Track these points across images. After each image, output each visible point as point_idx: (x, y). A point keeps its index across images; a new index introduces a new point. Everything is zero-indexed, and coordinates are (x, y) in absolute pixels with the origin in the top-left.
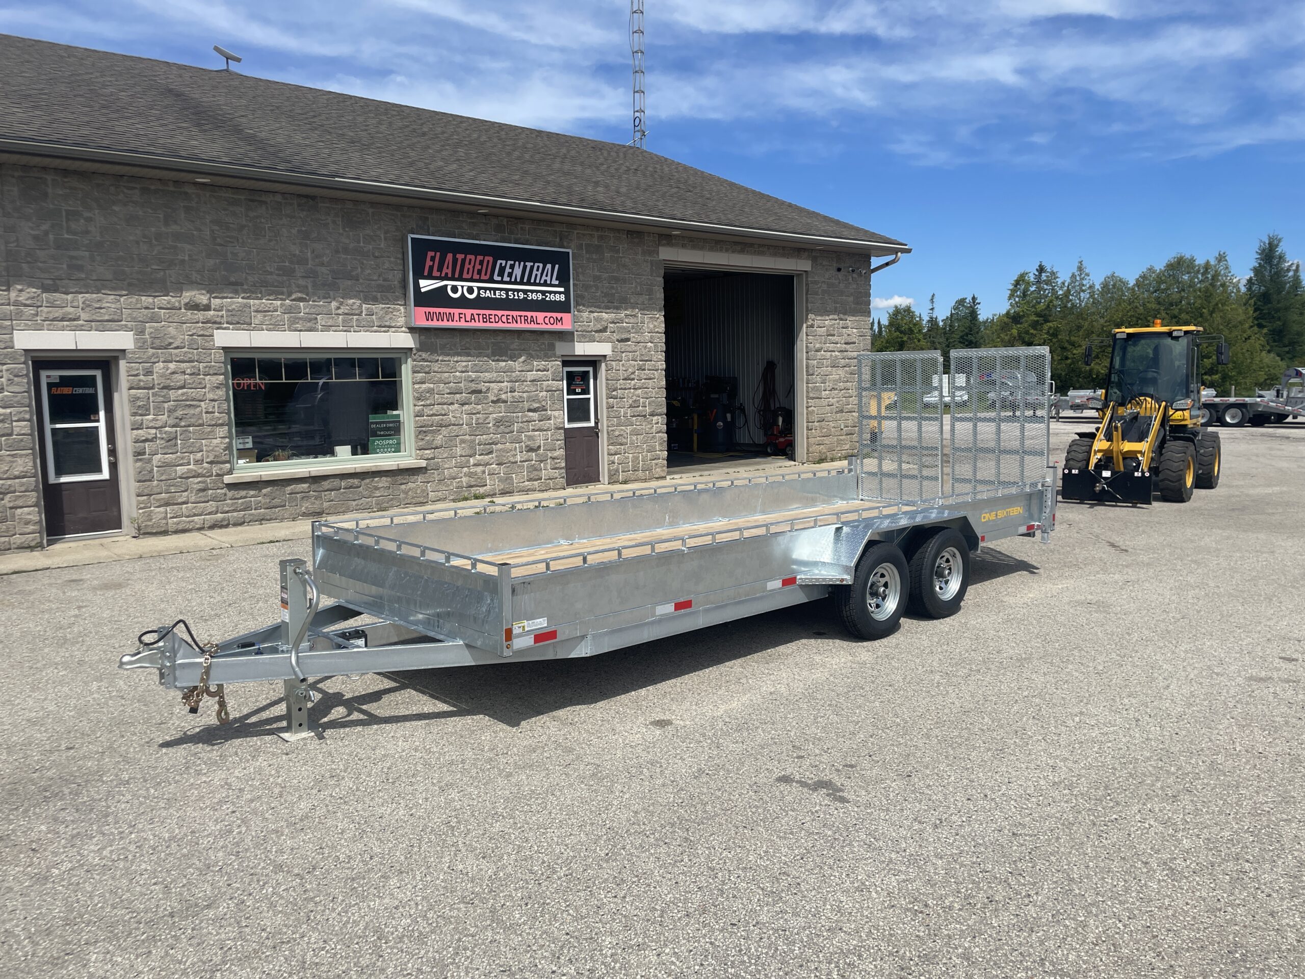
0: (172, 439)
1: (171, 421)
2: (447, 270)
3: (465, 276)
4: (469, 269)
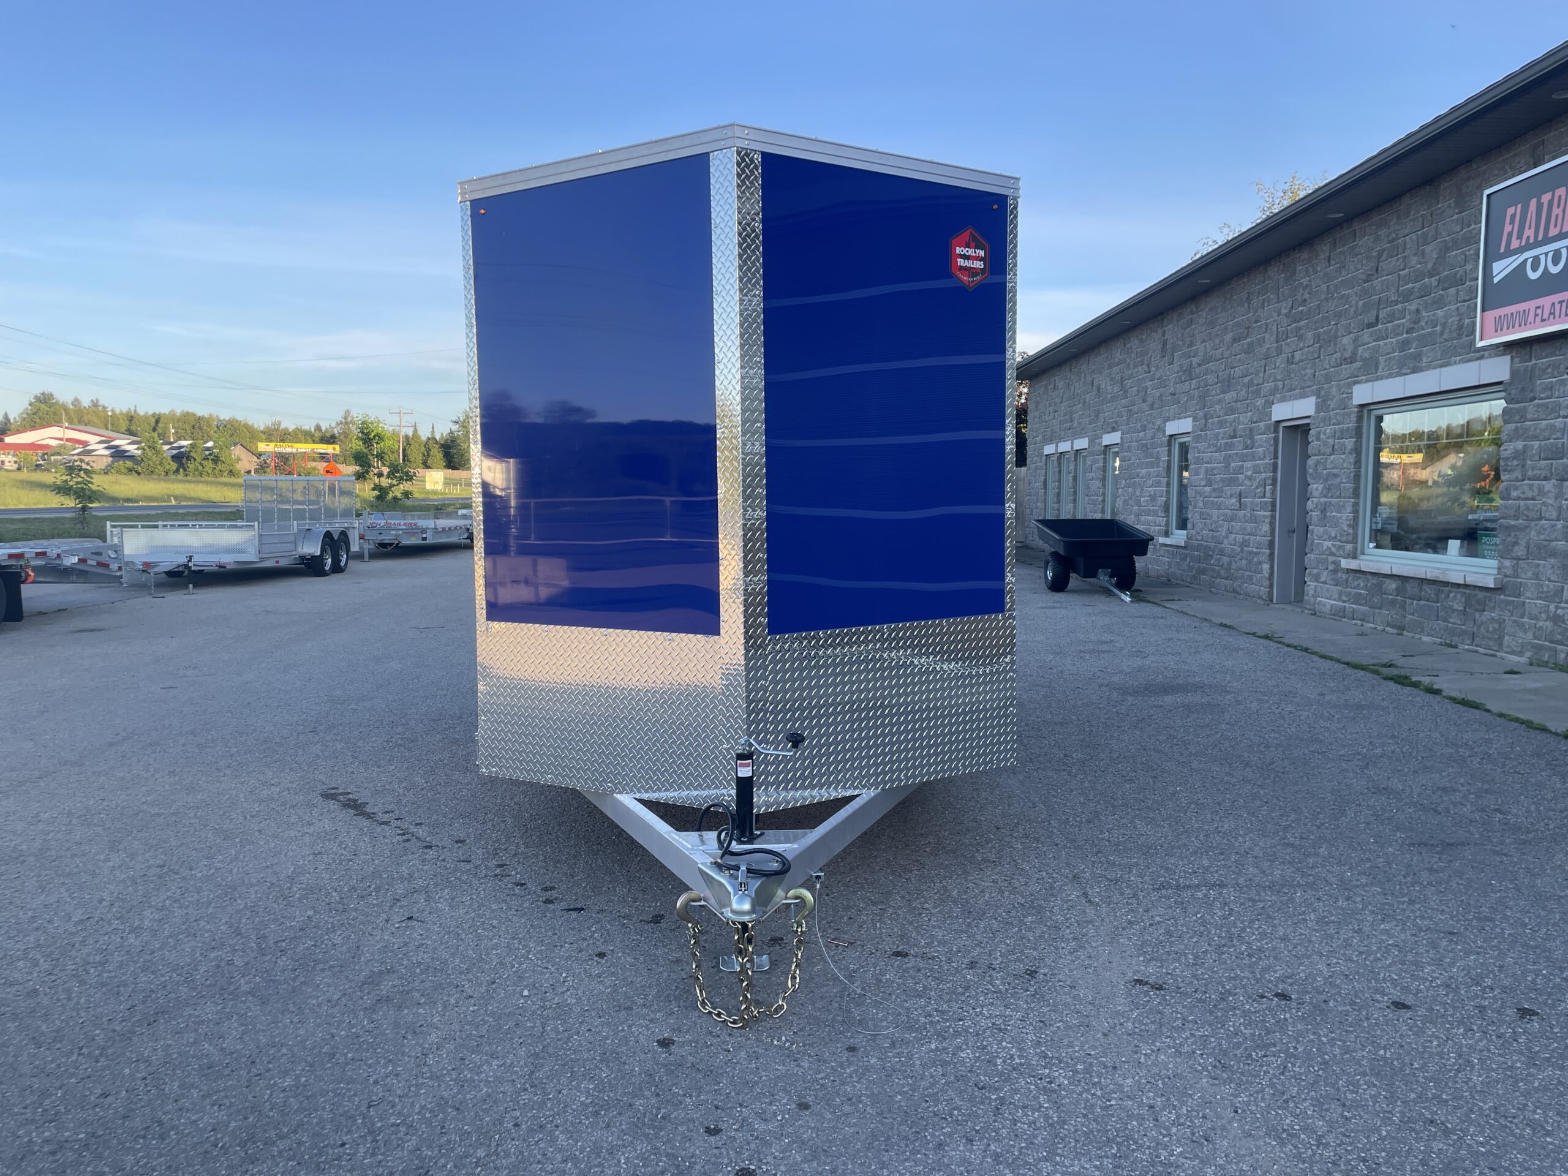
2: (1529, 233)
3: (1553, 232)
4: (1557, 215)
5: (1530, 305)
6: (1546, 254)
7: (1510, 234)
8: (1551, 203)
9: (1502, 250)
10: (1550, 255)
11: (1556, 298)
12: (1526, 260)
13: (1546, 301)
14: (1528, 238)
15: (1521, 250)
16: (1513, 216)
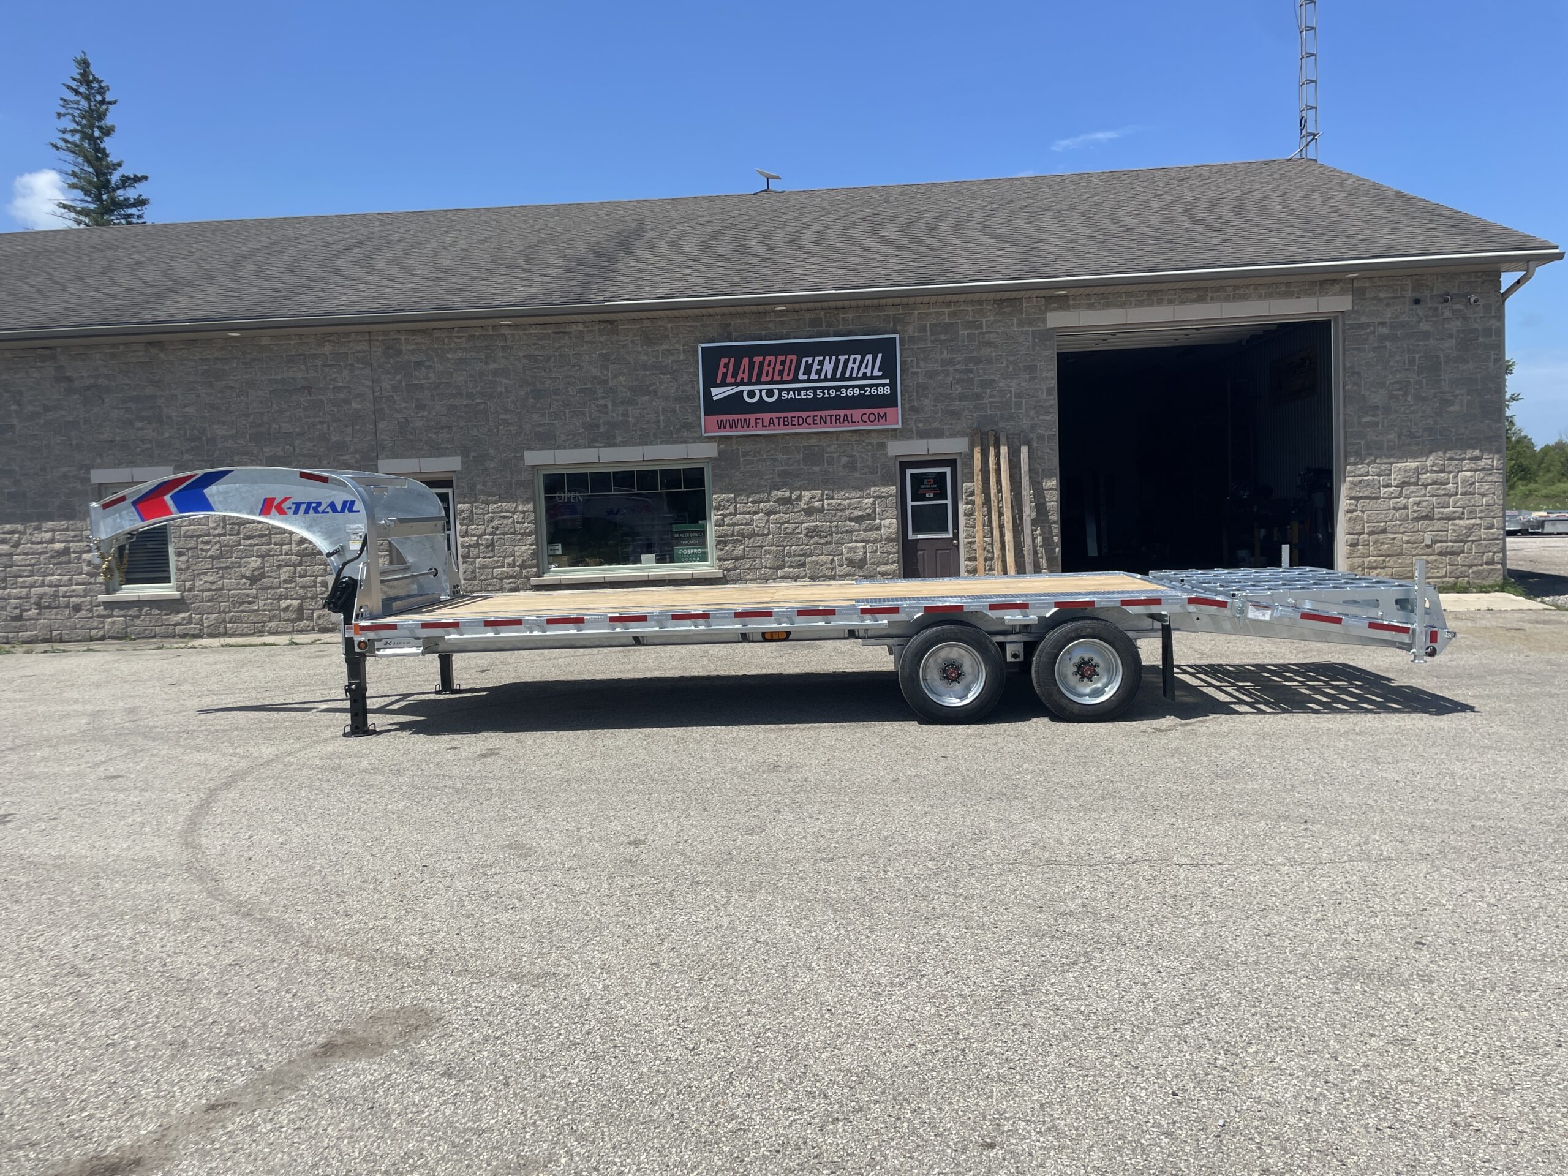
0: (491, 545)
1: (489, 530)
2: (743, 375)
3: (764, 379)
4: (768, 371)
5: (753, 417)
6: (761, 391)
7: (725, 375)
8: (762, 364)
9: (719, 381)
10: (764, 392)
11: (774, 415)
12: (742, 391)
13: (766, 417)
14: (742, 379)
15: (737, 385)
16: (727, 365)
